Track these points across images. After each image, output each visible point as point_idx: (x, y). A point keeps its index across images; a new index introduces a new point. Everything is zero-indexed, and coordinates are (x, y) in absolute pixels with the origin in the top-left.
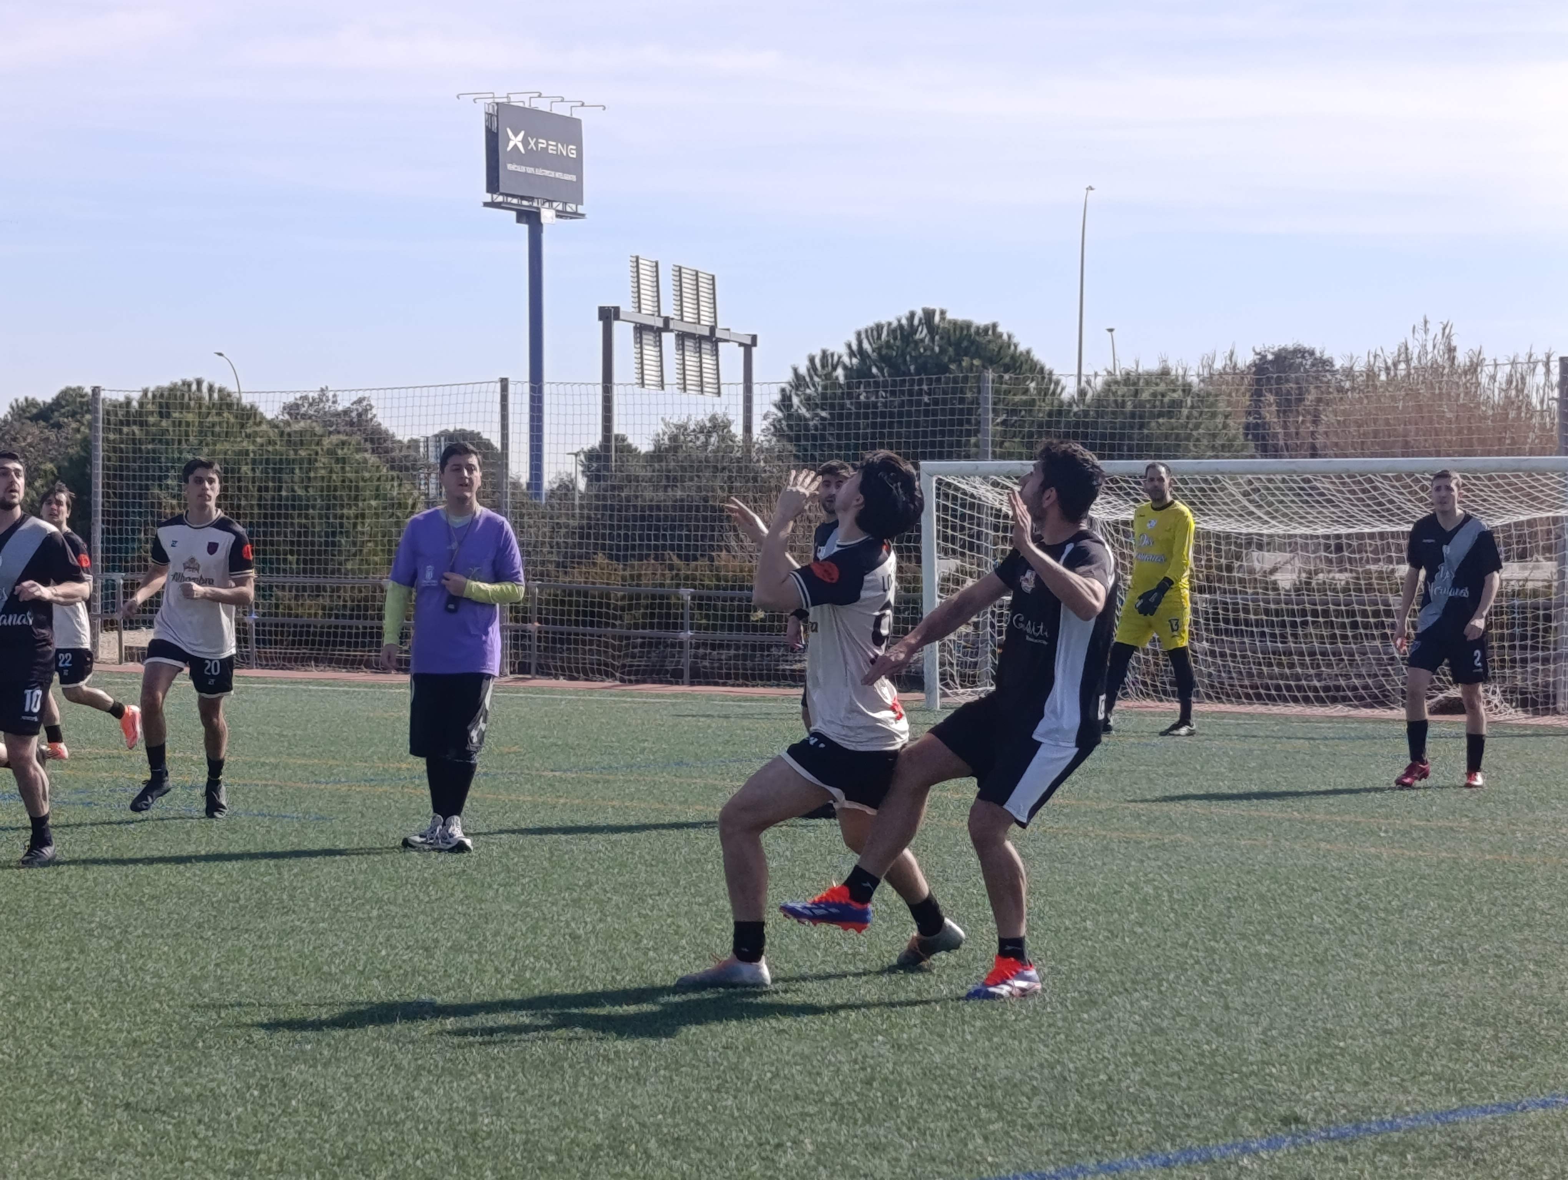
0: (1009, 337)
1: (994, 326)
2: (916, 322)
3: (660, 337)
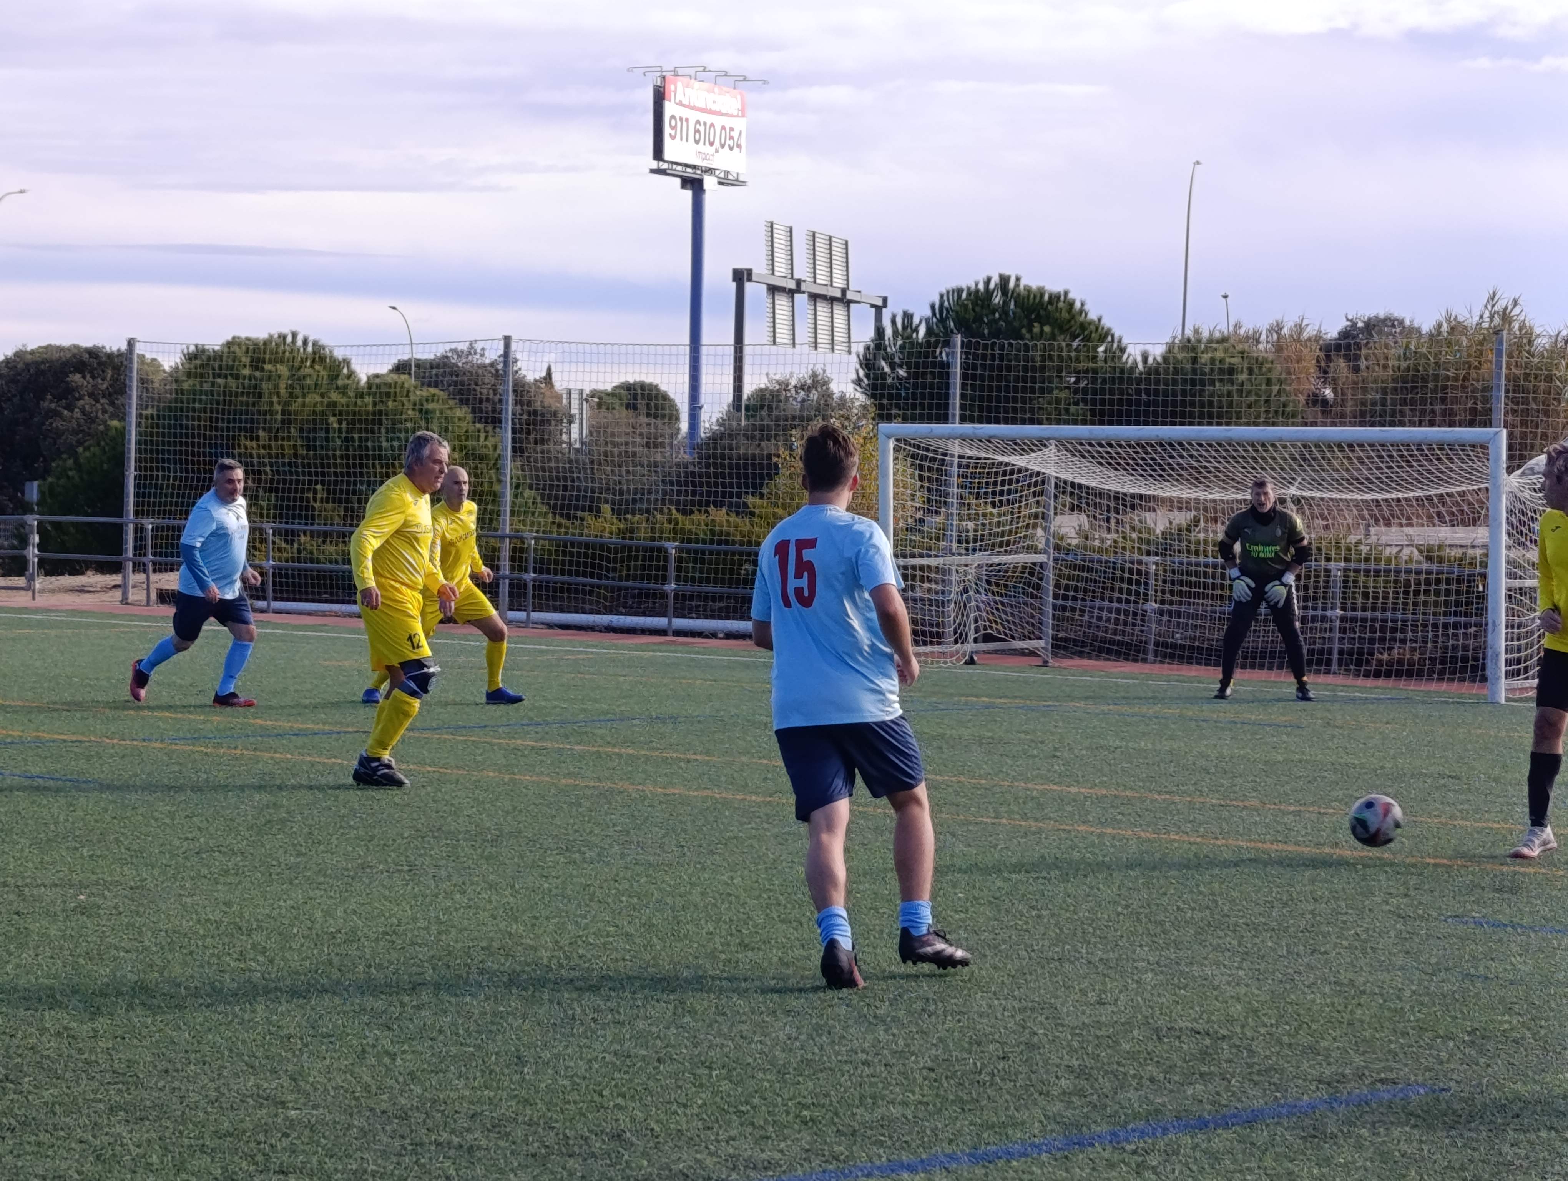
0: (1082, 304)
1: (1066, 293)
2: (992, 286)
3: (793, 297)
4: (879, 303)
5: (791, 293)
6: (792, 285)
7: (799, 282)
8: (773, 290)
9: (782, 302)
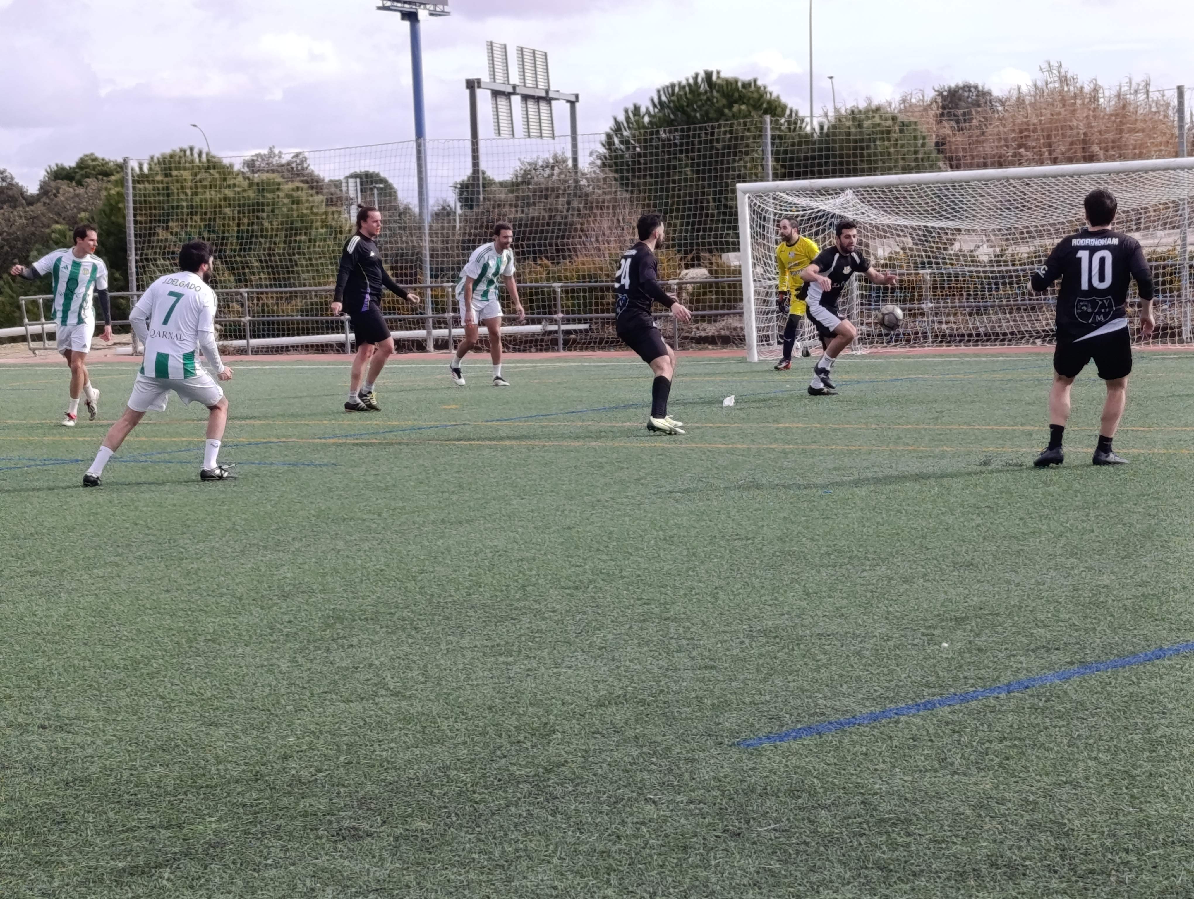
0: (766, 88)
1: (755, 81)
2: (700, 80)
3: (510, 99)
4: (573, 99)
5: (508, 95)
6: (510, 89)
7: (514, 87)
8: (496, 94)
9: (502, 102)
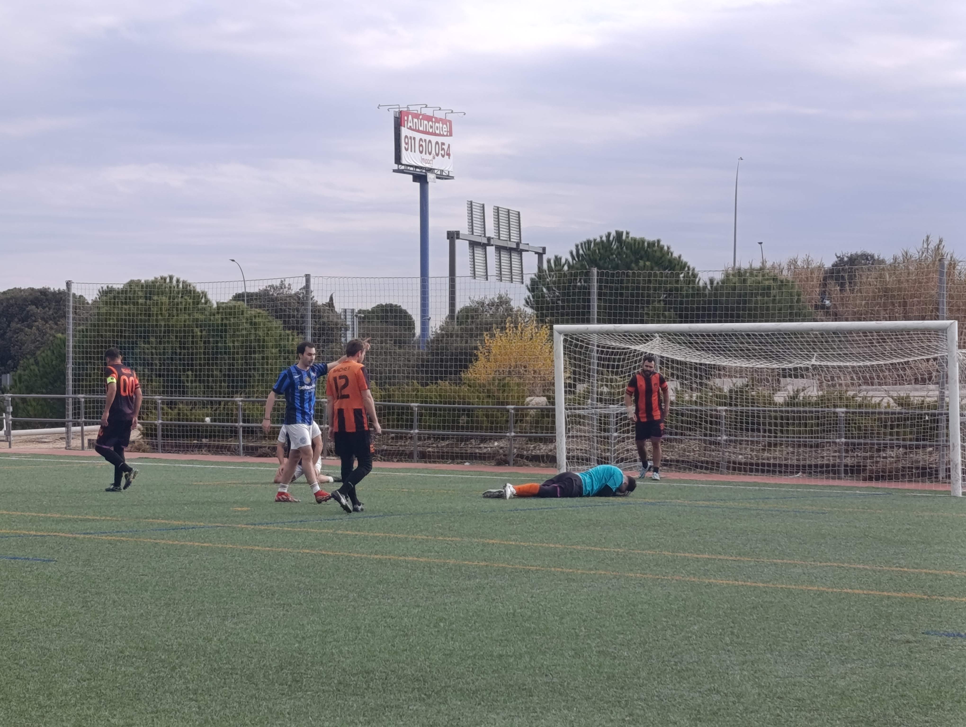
0: (668, 248)
1: (659, 241)
2: (611, 238)
3: (485, 249)
4: (540, 251)
5: (484, 246)
6: (485, 241)
7: (489, 239)
8: (473, 244)
9: (479, 252)
